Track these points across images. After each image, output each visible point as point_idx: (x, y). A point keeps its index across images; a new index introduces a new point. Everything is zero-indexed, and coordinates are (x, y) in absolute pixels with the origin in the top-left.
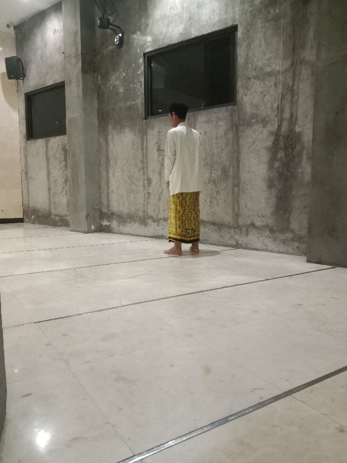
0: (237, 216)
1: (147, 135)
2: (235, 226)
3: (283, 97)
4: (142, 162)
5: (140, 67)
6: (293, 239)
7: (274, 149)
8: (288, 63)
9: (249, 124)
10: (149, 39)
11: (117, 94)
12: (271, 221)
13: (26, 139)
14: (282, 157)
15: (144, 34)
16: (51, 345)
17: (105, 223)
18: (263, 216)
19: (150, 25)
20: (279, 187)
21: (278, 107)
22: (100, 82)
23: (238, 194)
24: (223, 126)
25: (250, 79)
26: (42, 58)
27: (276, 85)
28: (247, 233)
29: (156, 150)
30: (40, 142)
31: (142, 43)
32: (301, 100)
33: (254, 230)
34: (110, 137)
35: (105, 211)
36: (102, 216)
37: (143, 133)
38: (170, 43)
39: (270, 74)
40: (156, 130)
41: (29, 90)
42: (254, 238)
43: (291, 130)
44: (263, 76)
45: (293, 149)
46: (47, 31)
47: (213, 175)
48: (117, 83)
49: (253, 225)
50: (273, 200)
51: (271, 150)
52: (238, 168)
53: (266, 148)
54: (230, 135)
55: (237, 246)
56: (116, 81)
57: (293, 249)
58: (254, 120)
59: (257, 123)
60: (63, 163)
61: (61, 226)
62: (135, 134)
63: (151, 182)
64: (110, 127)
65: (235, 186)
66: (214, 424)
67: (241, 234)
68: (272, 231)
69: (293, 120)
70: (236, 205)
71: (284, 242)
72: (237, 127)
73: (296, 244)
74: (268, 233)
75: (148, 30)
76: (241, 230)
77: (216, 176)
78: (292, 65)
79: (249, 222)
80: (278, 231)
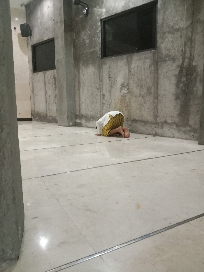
0: (156, 116)
1: (102, 69)
2: (155, 123)
3: (185, 44)
4: (100, 85)
5: (98, 28)
6: (190, 131)
7: (179, 77)
8: (189, 23)
9: (164, 61)
10: (104, 10)
11: (85, 44)
12: (177, 120)
13: (32, 72)
14: (184, 81)
15: (101, 7)
16: (48, 189)
17: (78, 121)
18: (172, 117)
19: (105, 2)
20: (182, 99)
21: (182, 50)
22: (75, 37)
23: (157, 104)
24: (148, 62)
25: (165, 33)
26: (41, 24)
27: (181, 37)
28: (162, 127)
29: (107, 77)
30: (41, 74)
31: (100, 13)
32: (196, 46)
33: (167, 125)
34: (81, 70)
35: (78, 114)
36: (76, 117)
37: (100, 68)
38: (117, 13)
39: (177, 30)
40: (108, 65)
41: (34, 43)
42: (166, 130)
43: (190, 64)
44: (173, 31)
45: (191, 76)
46: (44, 7)
47: (142, 92)
48: (85, 38)
49: (166, 122)
50: (178, 107)
51: (177, 76)
52: (157, 87)
53: (175, 75)
54: (153, 68)
55: (156, 135)
56: (84, 36)
57: (190, 136)
59: (169, 60)
60: (54, 86)
61: (53, 122)
62: (95, 68)
63: (104, 97)
64: (81, 65)
65: (155, 99)
66: (142, 237)
67: (158, 127)
68: (177, 125)
69: (191, 58)
70: (156, 110)
71: (185, 132)
72: (157, 63)
73: (192, 134)
74: (175, 127)
75: (103, 5)
77: (144, 93)
78: (192, 24)
79: (163, 120)
80: (181, 126)
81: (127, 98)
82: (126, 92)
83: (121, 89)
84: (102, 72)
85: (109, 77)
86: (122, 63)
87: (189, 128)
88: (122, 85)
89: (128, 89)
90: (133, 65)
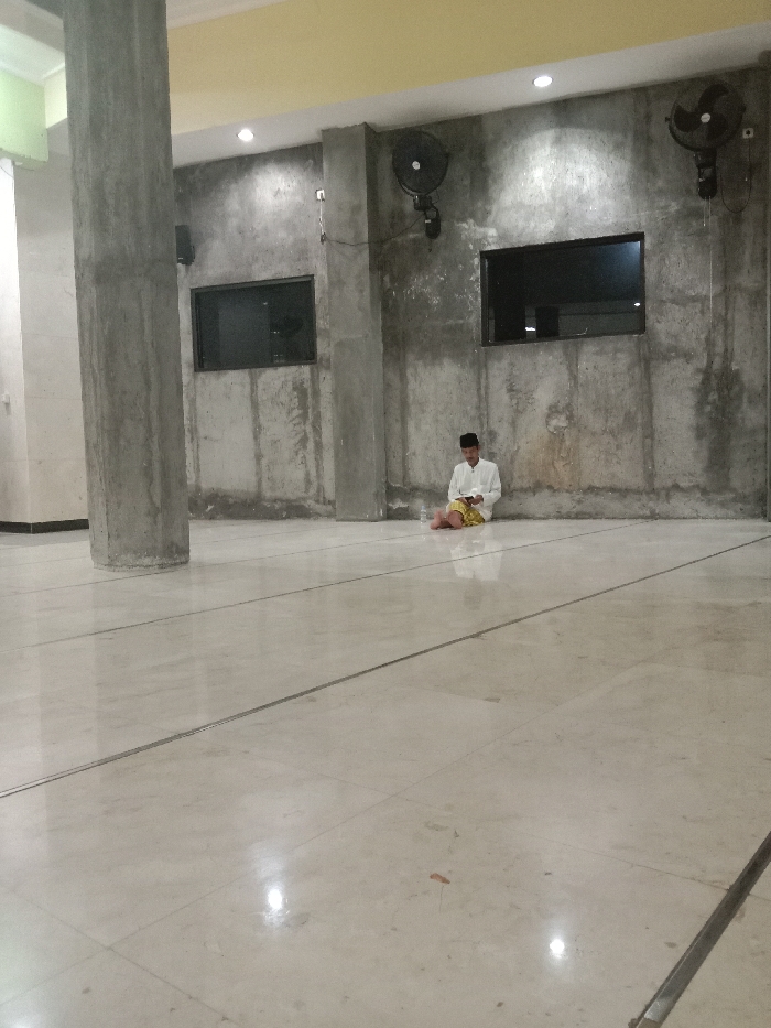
0: (650, 476)
1: (487, 369)
2: (647, 490)
3: (713, 328)
4: (478, 408)
5: (474, 272)
6: (734, 500)
7: (703, 392)
8: (719, 288)
9: (666, 358)
10: (492, 232)
11: (428, 306)
12: (702, 480)
14: (714, 400)
15: (482, 222)
17: (398, 504)
18: (691, 474)
19: (494, 212)
20: (712, 437)
21: (706, 339)
22: (389, 286)
23: (652, 448)
24: (624, 360)
25: (664, 302)
26: (241, 232)
27: (702, 312)
28: (668, 497)
29: (504, 390)
30: (235, 380)
31: (478, 236)
32: (737, 332)
33: (679, 494)
34: (410, 371)
35: (398, 485)
36: (391, 493)
37: (480, 366)
38: (532, 243)
39: (694, 299)
40: (505, 363)
41: (205, 283)
42: (679, 504)
43: (726, 368)
44: (682, 300)
45: (729, 390)
46: (258, 190)
47: (609, 424)
48: (427, 290)
49: (676, 487)
50: (705, 453)
51: (699, 391)
53: (692, 389)
54: (637, 371)
55: (653, 516)
56: (425, 285)
57: (736, 512)
58: (673, 354)
59: (678, 356)
60: (296, 412)
61: (288, 517)
62: (463, 367)
63: (495, 437)
64: (411, 357)
65: (646, 437)
67: (658, 500)
68: (704, 491)
69: (728, 356)
70: (649, 462)
71: (723, 504)
72: (648, 361)
73: (740, 505)
74: (699, 495)
75: (490, 219)
76: (658, 495)
77: (614, 425)
78: (724, 290)
79: (669, 483)
80: (714, 491)
81: (567, 437)
82: (564, 425)
83: (549, 416)
84: (487, 378)
85: (511, 390)
86: (551, 358)
87: (732, 495)
88: (550, 408)
89: (570, 418)
90: (583, 365)
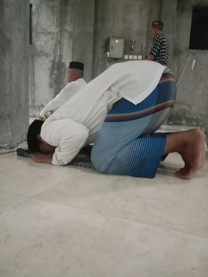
0: (33, 101)
3: (56, 45)
7: (52, 69)
8: (58, 30)
14: (56, 73)
18: (47, 101)
20: (55, 88)
21: (54, 49)
23: (34, 90)
27: (52, 39)
28: (39, 110)
32: (64, 48)
39: (49, 33)
43: (60, 61)
44: (46, 33)
45: (61, 70)
49: (41, 105)
50: (52, 93)
52: (34, 76)
53: (48, 68)
55: (34, 116)
59: (43, 55)
65: (32, 86)
70: (33, 95)
72: (32, 56)
76: (36, 108)
